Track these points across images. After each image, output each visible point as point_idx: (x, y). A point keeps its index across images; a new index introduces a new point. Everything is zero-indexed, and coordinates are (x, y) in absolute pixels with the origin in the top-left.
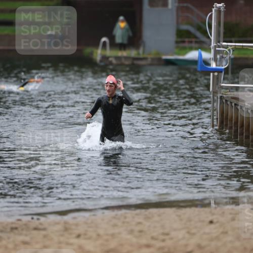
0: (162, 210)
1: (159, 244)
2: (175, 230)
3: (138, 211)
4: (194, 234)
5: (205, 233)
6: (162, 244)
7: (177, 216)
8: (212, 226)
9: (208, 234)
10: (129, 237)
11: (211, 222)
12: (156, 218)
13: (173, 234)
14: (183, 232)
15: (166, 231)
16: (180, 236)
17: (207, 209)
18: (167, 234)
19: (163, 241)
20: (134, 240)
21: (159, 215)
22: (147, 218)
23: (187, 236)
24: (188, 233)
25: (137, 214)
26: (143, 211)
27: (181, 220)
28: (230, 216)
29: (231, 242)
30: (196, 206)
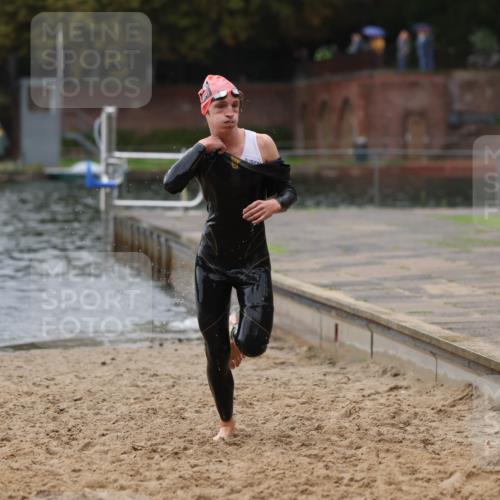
0: (46, 351)
1: (43, 391)
2: (62, 374)
3: (18, 353)
4: (84, 378)
5: (96, 377)
6: (47, 391)
7: (64, 357)
8: (105, 368)
9: (100, 377)
10: (7, 383)
11: (104, 364)
12: (40, 361)
13: (59, 379)
14: (71, 376)
15: (51, 376)
16: (68, 381)
17: (99, 349)
18: (53, 379)
19: (48, 387)
20: (13, 387)
21: (43, 357)
22: (28, 361)
23: (76, 380)
24: (76, 376)
25: (16, 357)
26: (23, 352)
27: (68, 362)
28: (125, 356)
29: (126, 386)
30: (86, 345)
